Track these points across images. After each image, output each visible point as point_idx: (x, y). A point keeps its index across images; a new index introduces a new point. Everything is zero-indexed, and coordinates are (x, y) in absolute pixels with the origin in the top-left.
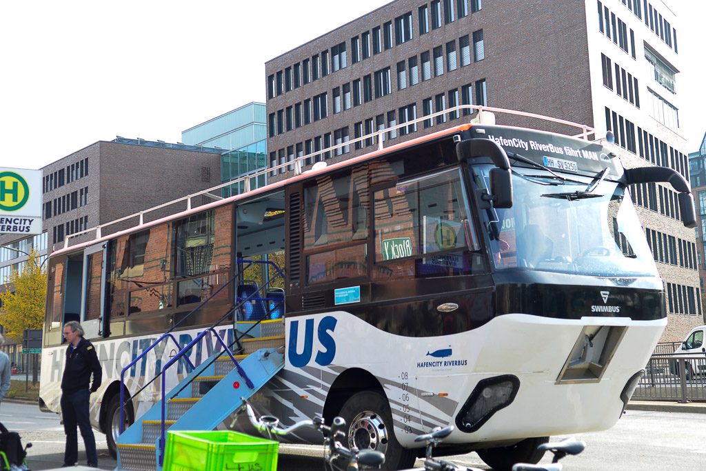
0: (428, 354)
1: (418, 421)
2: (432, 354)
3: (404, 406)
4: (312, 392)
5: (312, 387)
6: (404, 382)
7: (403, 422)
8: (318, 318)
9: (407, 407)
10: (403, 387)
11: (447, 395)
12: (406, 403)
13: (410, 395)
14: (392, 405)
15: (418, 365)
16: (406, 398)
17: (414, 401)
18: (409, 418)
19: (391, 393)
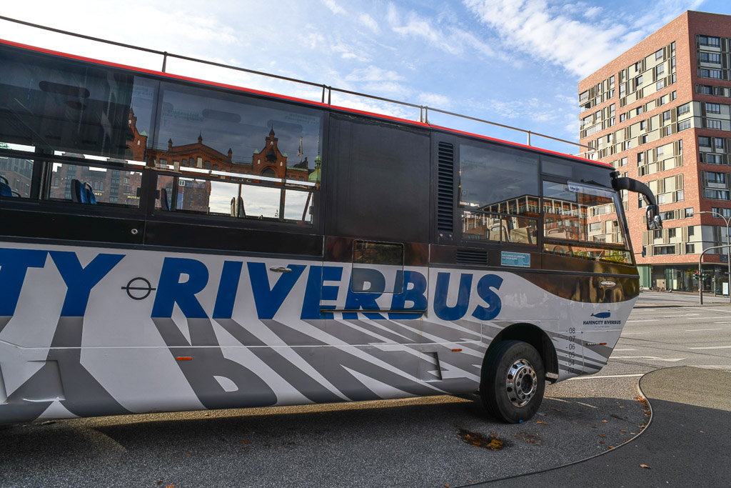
0: (592, 315)
1: (580, 363)
2: (596, 316)
3: (570, 353)
4: (470, 346)
5: (469, 341)
6: (572, 335)
7: (567, 365)
8: (478, 275)
9: (573, 354)
10: (572, 339)
11: (606, 344)
12: (572, 351)
13: (576, 345)
14: (559, 353)
15: (584, 323)
16: (573, 347)
17: (579, 349)
18: (573, 362)
19: (559, 344)
